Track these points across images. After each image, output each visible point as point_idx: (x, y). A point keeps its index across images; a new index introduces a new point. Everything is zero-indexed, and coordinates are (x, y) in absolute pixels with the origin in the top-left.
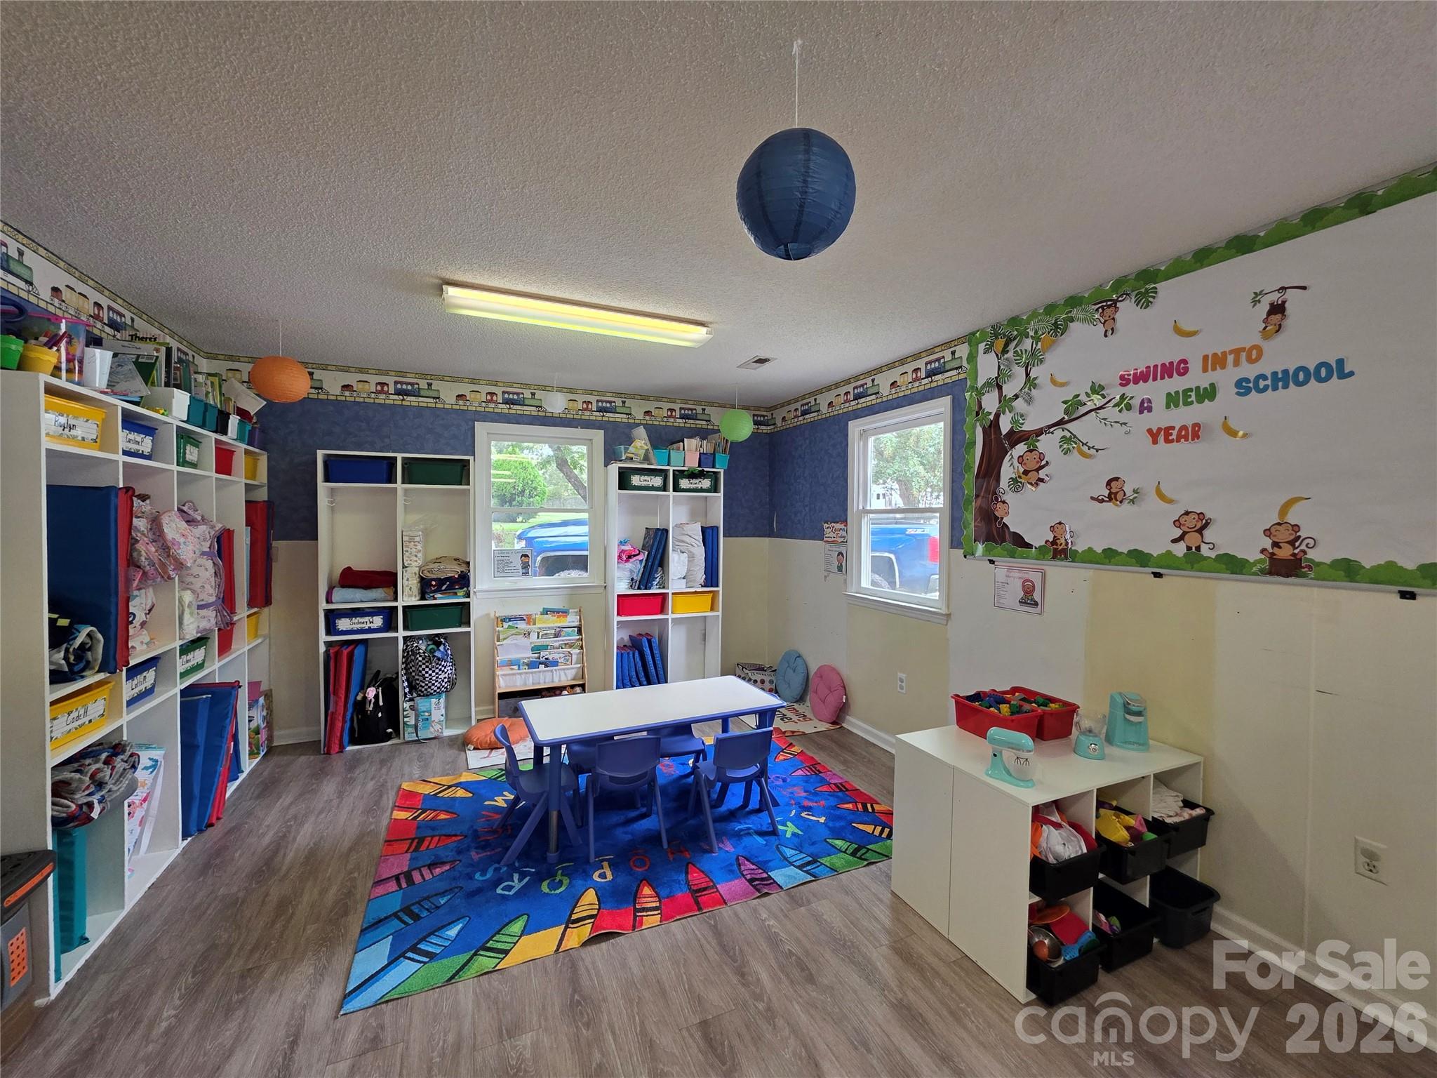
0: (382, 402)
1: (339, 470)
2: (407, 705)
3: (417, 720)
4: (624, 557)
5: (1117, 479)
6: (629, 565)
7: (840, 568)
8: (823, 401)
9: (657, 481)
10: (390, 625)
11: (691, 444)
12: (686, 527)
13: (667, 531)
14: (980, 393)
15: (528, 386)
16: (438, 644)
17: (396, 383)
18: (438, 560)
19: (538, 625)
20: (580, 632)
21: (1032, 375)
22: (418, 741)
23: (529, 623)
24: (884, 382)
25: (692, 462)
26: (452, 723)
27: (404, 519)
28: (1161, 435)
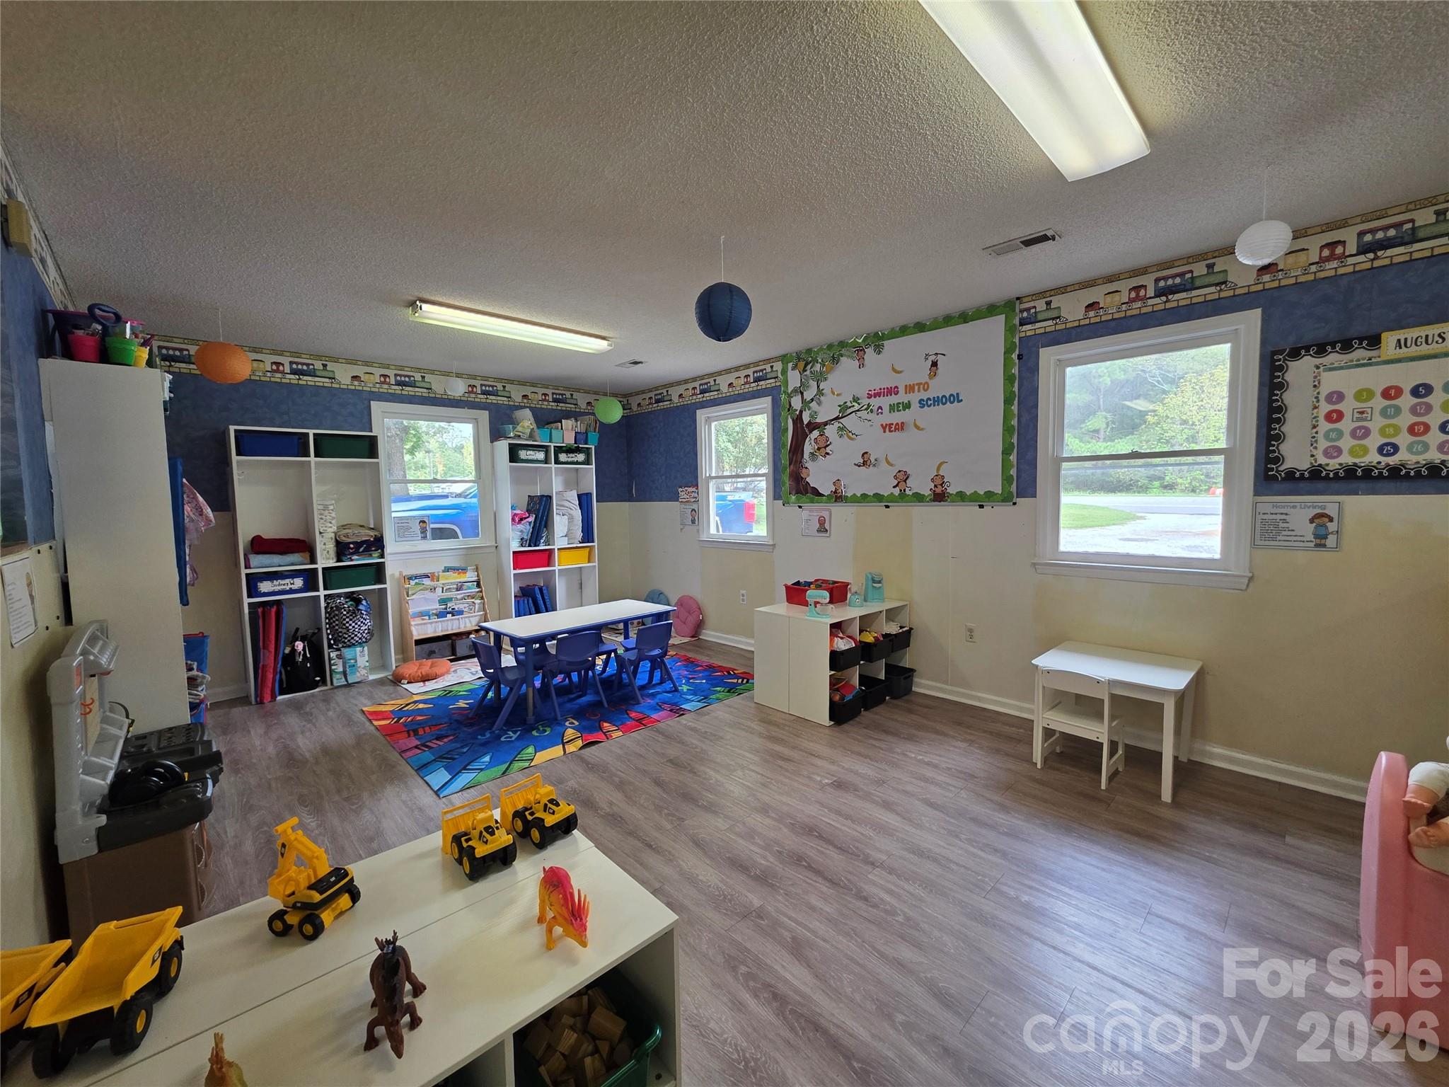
0: (279, 380)
1: (251, 444)
2: (333, 655)
3: (344, 667)
4: (517, 520)
5: (866, 453)
6: (520, 527)
7: (693, 522)
8: (675, 393)
9: (541, 456)
10: (311, 584)
11: (568, 424)
12: (565, 494)
13: (550, 497)
14: (790, 396)
15: (418, 370)
16: (358, 602)
17: (291, 363)
18: (344, 527)
19: (441, 581)
20: (479, 585)
21: (821, 388)
22: (349, 685)
23: (432, 580)
24: (723, 382)
25: (570, 440)
26: (372, 669)
27: (316, 490)
28: (887, 428)
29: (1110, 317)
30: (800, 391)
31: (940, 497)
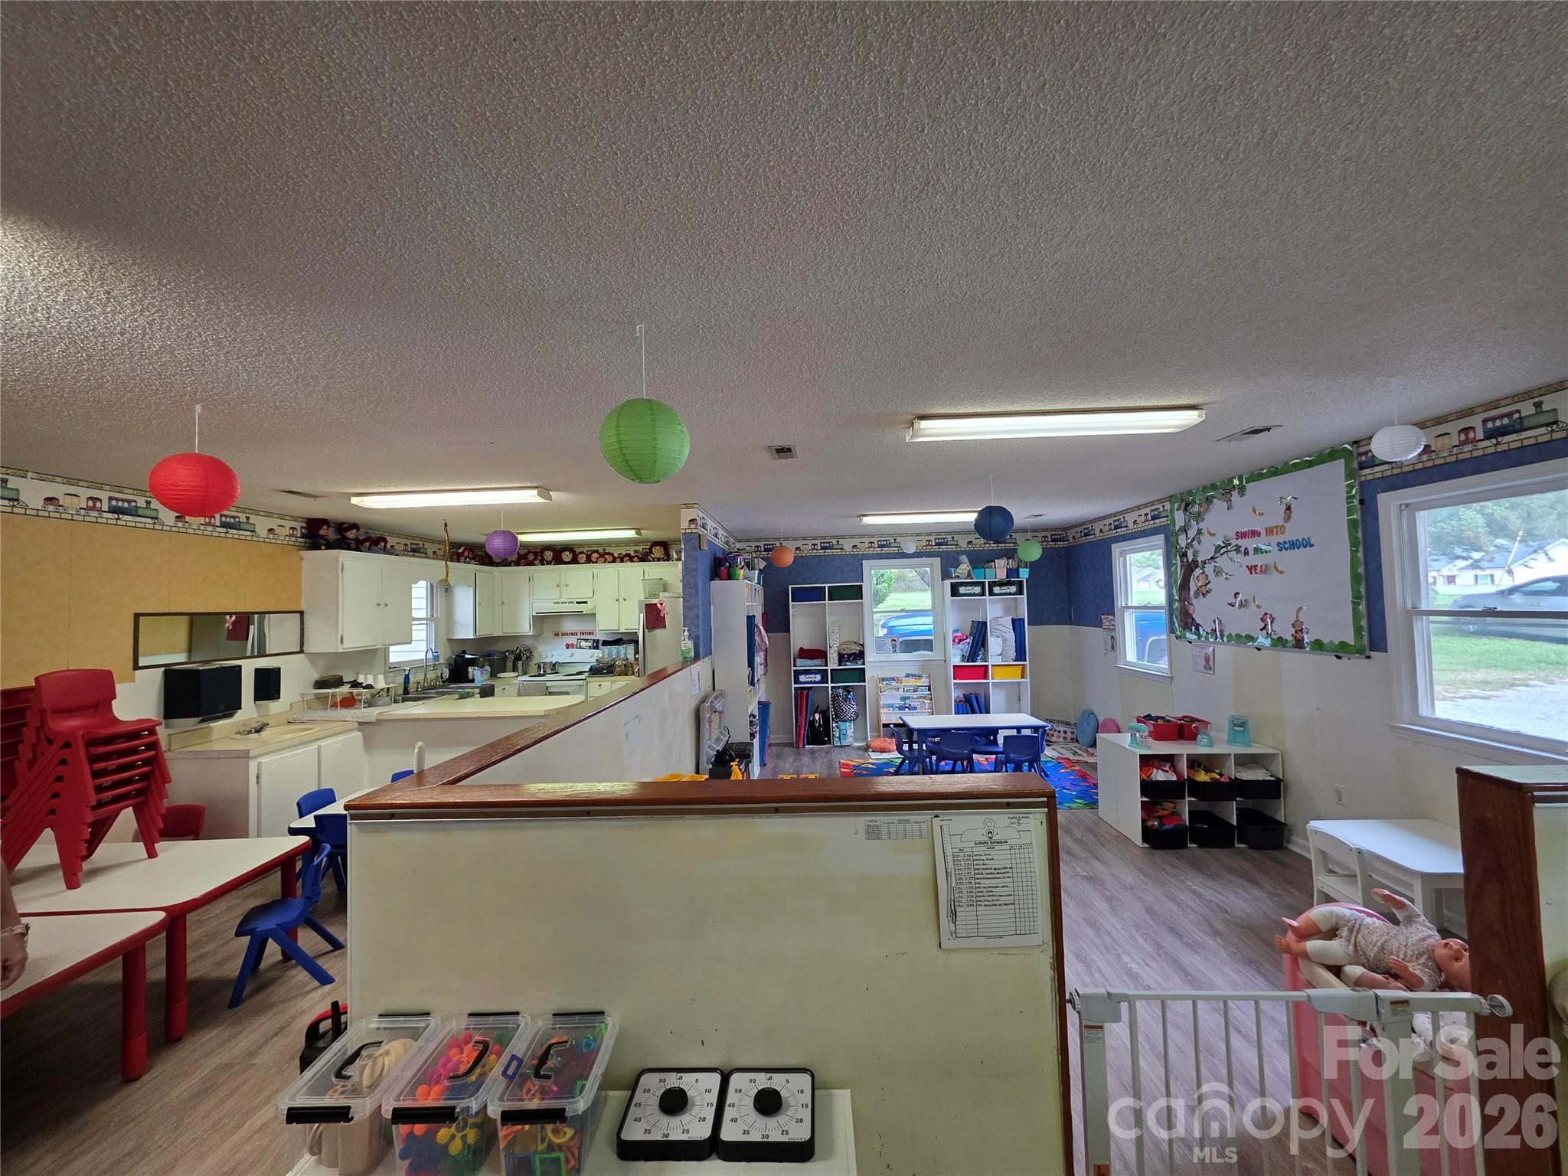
0: (815, 555)
1: (801, 595)
2: (834, 725)
3: (840, 734)
4: (957, 641)
5: (1238, 593)
6: (960, 646)
7: (1113, 647)
8: (1097, 527)
9: (978, 590)
10: (824, 680)
11: (1001, 562)
12: (1000, 620)
13: (986, 623)
14: (1177, 535)
15: (892, 535)
16: (849, 692)
17: (821, 543)
18: (845, 643)
19: (904, 684)
20: (929, 690)
21: (1200, 527)
22: (841, 746)
23: (898, 682)
24: (1130, 518)
25: (1002, 575)
26: (856, 740)
27: (829, 620)
28: (1252, 569)
29: (1442, 461)
30: (1184, 530)
31: (1299, 644)
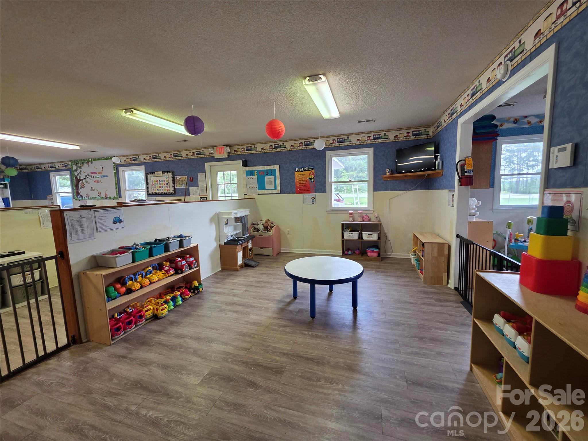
5: (92, 187)
8: (43, 167)
14: (74, 171)
21: (81, 170)
24: (57, 165)
28: (95, 181)
29: (127, 163)
30: (76, 170)
31: (106, 198)
